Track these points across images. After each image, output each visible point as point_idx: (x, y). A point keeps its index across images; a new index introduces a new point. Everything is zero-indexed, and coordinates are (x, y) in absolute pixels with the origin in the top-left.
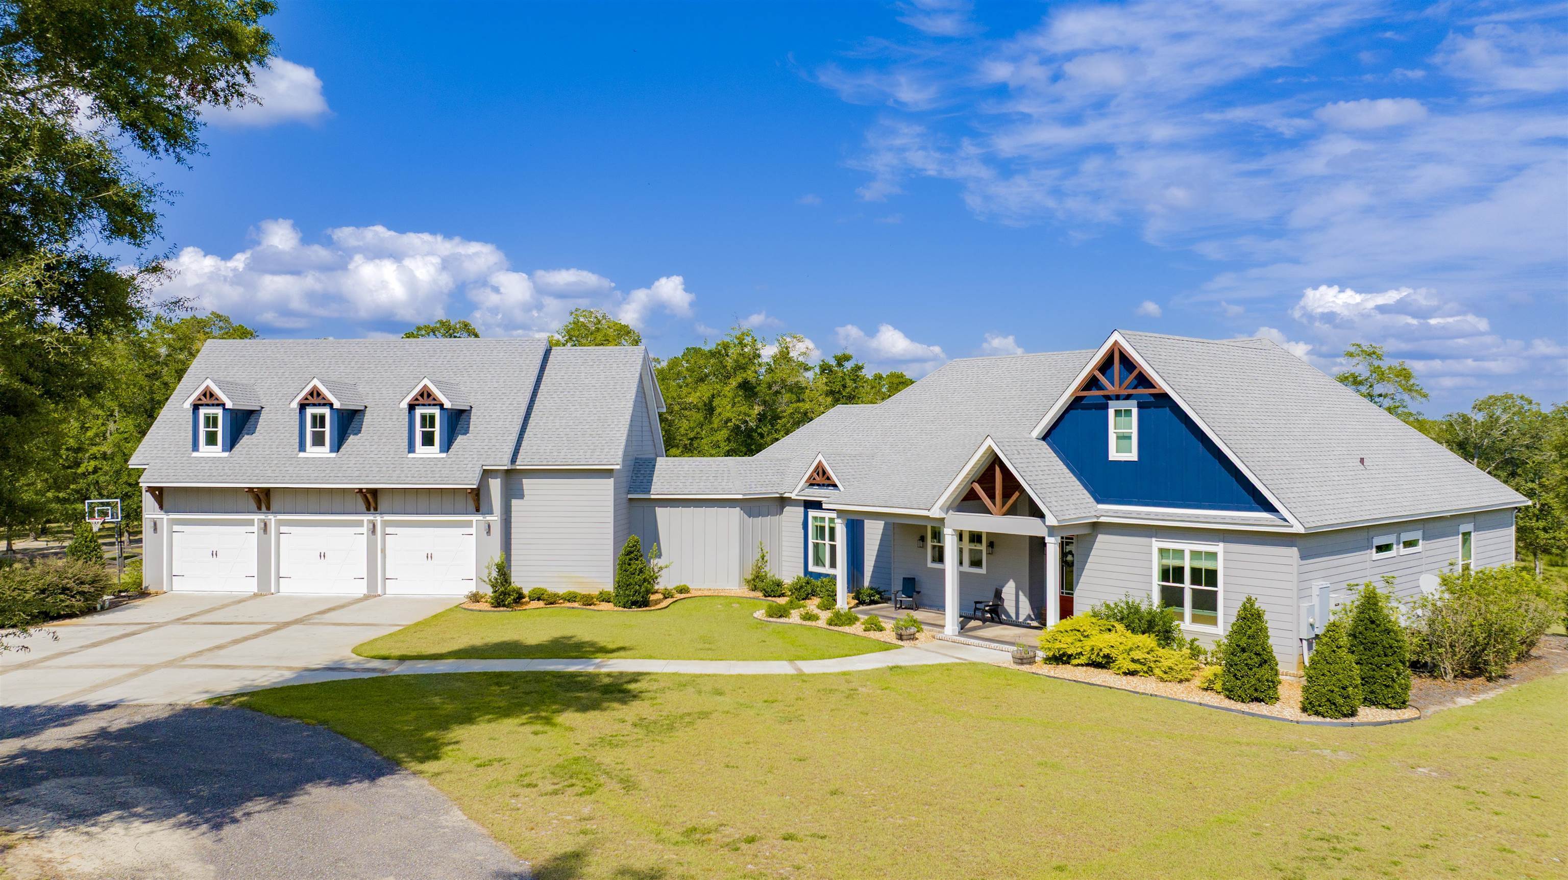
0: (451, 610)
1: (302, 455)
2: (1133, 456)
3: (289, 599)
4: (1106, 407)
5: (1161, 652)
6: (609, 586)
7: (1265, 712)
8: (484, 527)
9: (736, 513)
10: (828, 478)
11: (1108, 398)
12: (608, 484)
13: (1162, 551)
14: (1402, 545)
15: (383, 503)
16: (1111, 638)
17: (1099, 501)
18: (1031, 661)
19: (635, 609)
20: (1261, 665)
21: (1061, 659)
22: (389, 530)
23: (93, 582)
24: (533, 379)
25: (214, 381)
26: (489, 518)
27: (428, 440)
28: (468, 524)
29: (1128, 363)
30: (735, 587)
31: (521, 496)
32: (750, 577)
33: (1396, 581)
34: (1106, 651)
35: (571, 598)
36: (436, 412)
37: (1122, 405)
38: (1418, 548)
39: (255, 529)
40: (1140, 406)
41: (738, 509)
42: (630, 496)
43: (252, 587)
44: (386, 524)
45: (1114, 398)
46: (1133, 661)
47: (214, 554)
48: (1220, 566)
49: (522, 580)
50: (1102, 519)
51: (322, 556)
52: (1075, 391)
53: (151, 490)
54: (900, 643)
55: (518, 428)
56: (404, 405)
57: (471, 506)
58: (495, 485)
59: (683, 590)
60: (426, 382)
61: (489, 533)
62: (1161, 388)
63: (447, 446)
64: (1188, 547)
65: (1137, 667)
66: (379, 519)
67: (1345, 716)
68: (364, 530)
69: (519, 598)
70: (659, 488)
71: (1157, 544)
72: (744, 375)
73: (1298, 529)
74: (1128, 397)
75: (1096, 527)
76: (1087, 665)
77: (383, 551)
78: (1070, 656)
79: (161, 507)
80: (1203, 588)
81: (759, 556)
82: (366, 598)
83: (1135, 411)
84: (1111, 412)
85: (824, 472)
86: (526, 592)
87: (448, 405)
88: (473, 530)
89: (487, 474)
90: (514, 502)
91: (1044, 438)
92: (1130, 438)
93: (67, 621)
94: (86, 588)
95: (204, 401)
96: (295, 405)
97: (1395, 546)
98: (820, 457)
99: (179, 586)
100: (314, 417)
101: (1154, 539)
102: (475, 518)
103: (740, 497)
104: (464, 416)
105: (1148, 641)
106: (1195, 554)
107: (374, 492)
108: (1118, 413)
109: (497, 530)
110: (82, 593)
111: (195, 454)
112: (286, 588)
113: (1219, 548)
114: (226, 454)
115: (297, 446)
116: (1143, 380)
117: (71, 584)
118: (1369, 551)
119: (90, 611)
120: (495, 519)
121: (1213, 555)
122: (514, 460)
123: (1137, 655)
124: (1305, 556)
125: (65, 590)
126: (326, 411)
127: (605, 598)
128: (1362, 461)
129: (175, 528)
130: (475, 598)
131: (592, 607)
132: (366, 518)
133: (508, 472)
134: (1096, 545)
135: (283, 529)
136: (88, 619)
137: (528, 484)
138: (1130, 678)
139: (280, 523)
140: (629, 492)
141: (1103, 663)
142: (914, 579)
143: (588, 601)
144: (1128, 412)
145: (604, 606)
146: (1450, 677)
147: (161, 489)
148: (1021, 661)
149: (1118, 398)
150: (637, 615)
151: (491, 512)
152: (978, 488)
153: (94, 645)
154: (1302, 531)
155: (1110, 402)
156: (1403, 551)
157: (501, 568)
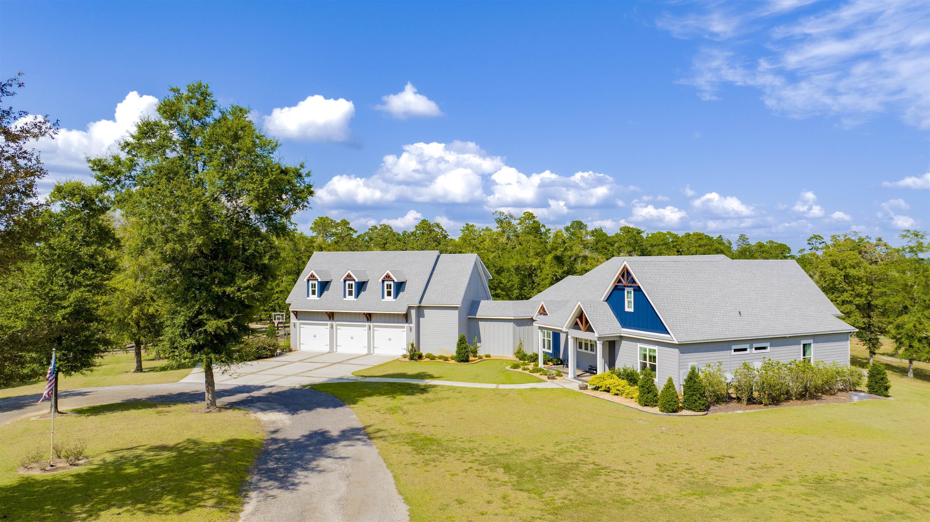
0: (394, 361)
1: (345, 299)
2: (632, 310)
3: (340, 354)
4: (624, 290)
5: (628, 387)
6: (455, 354)
7: (645, 410)
8: (409, 328)
12: (456, 312)
14: (754, 349)
15: (373, 318)
16: (611, 381)
17: (623, 327)
18: (586, 388)
21: (597, 389)
22: (375, 329)
23: (274, 346)
24: (431, 269)
26: (411, 325)
28: (403, 327)
31: (423, 317)
32: (516, 352)
34: (608, 386)
35: (440, 358)
37: (629, 290)
38: (768, 350)
40: (634, 290)
43: (327, 349)
44: (374, 326)
45: (626, 287)
46: (618, 390)
48: (657, 355)
49: (424, 351)
50: (622, 335)
52: (615, 282)
53: (293, 312)
54: (548, 380)
55: (423, 290)
56: (380, 280)
58: (413, 312)
62: (638, 284)
63: (396, 296)
64: (648, 347)
68: (366, 328)
69: (420, 357)
70: (480, 314)
71: (639, 345)
73: (676, 342)
74: (630, 287)
75: (621, 337)
76: (604, 391)
77: (373, 337)
78: (599, 387)
80: (652, 363)
81: (520, 343)
82: (367, 355)
83: (632, 292)
84: (626, 292)
86: (424, 355)
88: (405, 330)
89: (410, 308)
90: (421, 319)
91: (606, 301)
92: (631, 302)
93: (265, 360)
94: (271, 348)
97: (748, 350)
99: (303, 348)
101: (638, 343)
102: (406, 325)
103: (513, 318)
105: (624, 382)
107: (370, 314)
109: (414, 330)
110: (270, 350)
113: (656, 348)
114: (319, 298)
115: (343, 295)
116: (634, 282)
117: (267, 346)
118: (729, 351)
119: (272, 356)
120: (413, 325)
121: (654, 351)
122: (420, 302)
123: (619, 388)
124: (682, 353)
125: (265, 348)
128: (740, 312)
132: (367, 324)
134: (622, 345)
135: (338, 327)
136: (272, 359)
137: (426, 311)
138: (616, 396)
139: (337, 325)
140: (468, 315)
141: (608, 391)
148: (581, 388)
149: (628, 287)
151: (411, 323)
152: (578, 320)
153: (273, 368)
156: (754, 351)
157: (412, 345)
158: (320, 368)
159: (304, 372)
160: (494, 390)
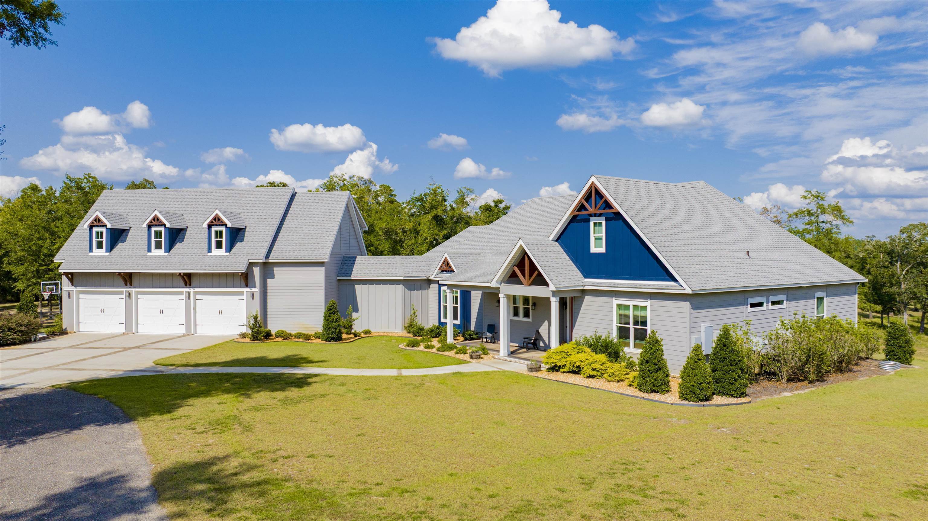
0: (227, 342)
1: (149, 254)
2: (603, 250)
3: (142, 335)
4: (589, 221)
5: (609, 364)
6: (320, 330)
7: (657, 399)
8: (250, 295)
9: (400, 288)
10: (450, 267)
11: (591, 215)
12: (321, 270)
13: (619, 306)
14: (770, 304)
15: (194, 281)
16: (582, 356)
17: (586, 277)
18: (538, 369)
19: (332, 342)
20: (657, 371)
21: (555, 369)
22: (198, 297)
23: (26, 326)
24: (282, 211)
25: (101, 212)
26: (253, 290)
27: (219, 245)
28: (242, 294)
29: (599, 194)
30: (399, 331)
31: (273, 277)
32: (407, 325)
33: (752, 323)
34: (578, 364)
35: (298, 336)
36: (223, 229)
37: (598, 220)
38: (785, 305)
39: (124, 296)
40: (607, 220)
41: (401, 285)
42: (338, 278)
43: (122, 329)
44: (196, 293)
45: (594, 216)
46: (594, 370)
47: (102, 311)
48: (648, 314)
49: (273, 327)
50: (586, 288)
51: (161, 312)
52: (573, 211)
53: (66, 274)
54: (471, 360)
55: (270, 239)
56: (205, 225)
57: (243, 283)
58: (257, 271)
59: (367, 332)
60: (217, 212)
61: (253, 298)
62: (616, 209)
63: (230, 249)
64: (632, 303)
65: (594, 373)
66: (192, 290)
67: (702, 401)
68: (184, 297)
69: (268, 335)
70: (356, 274)
71: (616, 301)
72: (436, 212)
73: (688, 291)
74: (600, 215)
75: (584, 292)
76: (569, 372)
77: (195, 309)
78: (560, 367)
79: (72, 284)
80: (640, 327)
81: (412, 313)
82: (185, 335)
83: (604, 223)
84: (592, 223)
85: (448, 264)
86: (273, 332)
87: (229, 225)
88: (244, 297)
89: (251, 265)
90: (269, 281)
91: (557, 241)
92: (601, 239)
93: (13, 347)
94: (23, 328)
95: (95, 223)
96: (145, 225)
97: (765, 304)
98: (446, 255)
99: (83, 329)
100: (156, 232)
101: (614, 299)
102: (245, 290)
103: (402, 278)
104: (242, 231)
105: (602, 357)
106: (636, 307)
107: (189, 275)
108: (595, 224)
109: (257, 296)
110: (19, 331)
111: (91, 254)
112: (142, 330)
113: (648, 303)
114: (108, 254)
115: (147, 249)
116: (608, 205)
117: (14, 326)
118: (745, 306)
119: (27, 341)
120: (256, 290)
121: (644, 308)
122: (267, 256)
123: (595, 366)
124: (695, 307)
125: (10, 329)
126: (162, 229)
127: (317, 336)
128: (748, 253)
129: (81, 296)
130: (244, 336)
131: (309, 341)
132: (185, 290)
133: (265, 264)
134: (584, 303)
135: (140, 296)
136: (25, 346)
137: (276, 270)
138: (591, 379)
139: (138, 293)
140: (338, 276)
141: (577, 371)
142: (494, 325)
143: (307, 338)
144: (601, 224)
145: (318, 341)
146: (784, 381)
147: (72, 274)
148: (531, 370)
149: (595, 215)
150: (334, 346)
151: (254, 287)
152: (516, 269)
153: (16, 359)
154: (690, 292)
155: (591, 218)
156: (771, 307)
157: (256, 318)
158: (102, 356)
159: (70, 363)
160: (397, 378)
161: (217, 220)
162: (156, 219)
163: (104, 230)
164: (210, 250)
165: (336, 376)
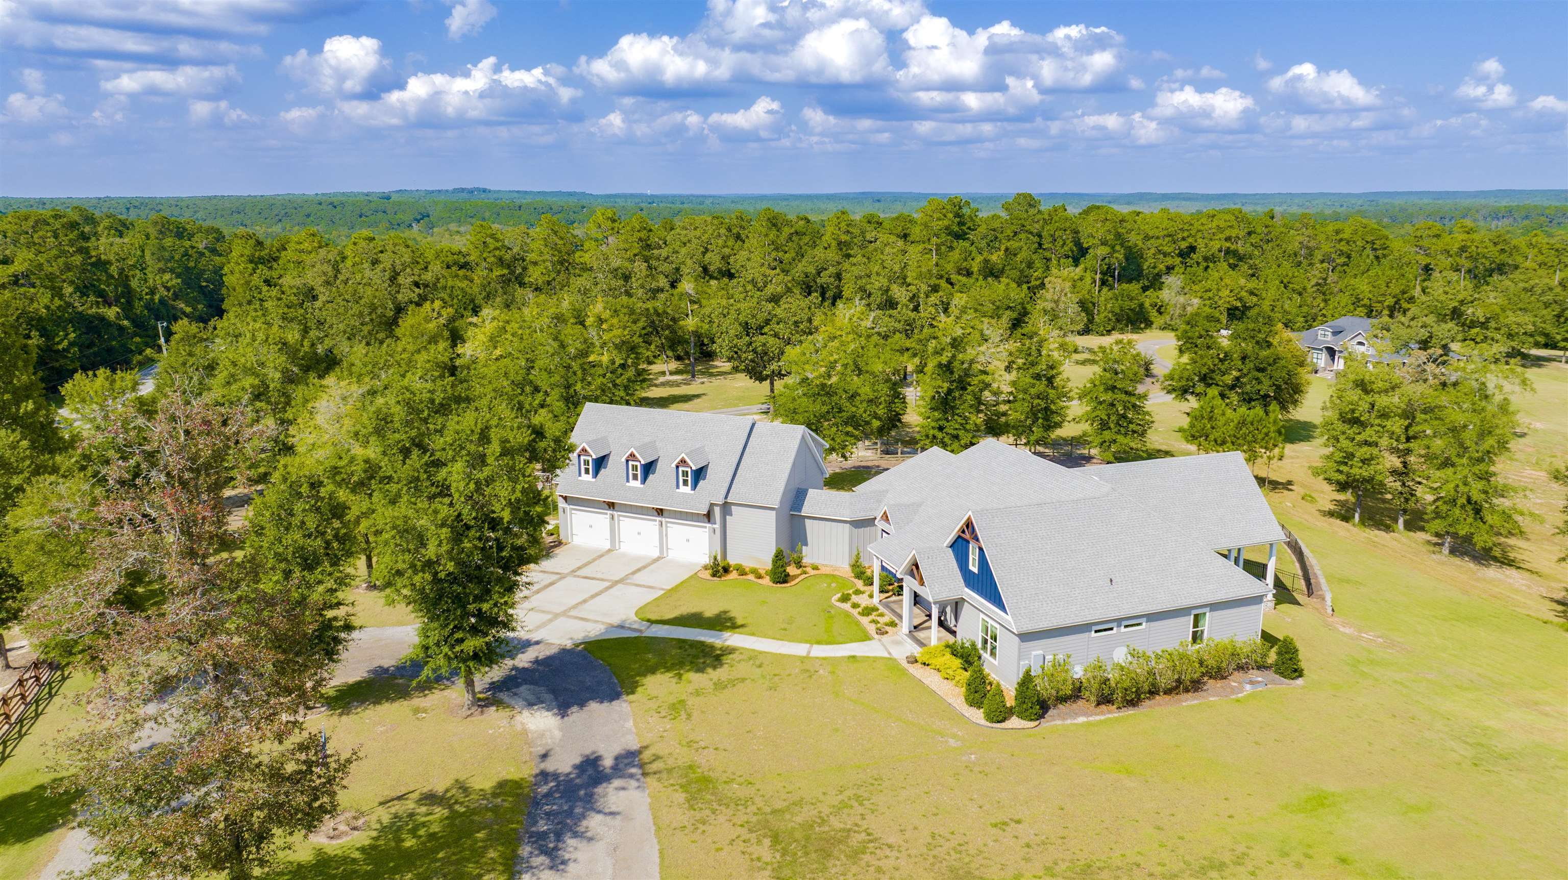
0: (693, 572)
1: (628, 483)
3: (628, 557)
5: (960, 671)
7: (972, 712)
8: (712, 530)
9: (847, 527)
10: (888, 520)
11: (969, 541)
12: (774, 512)
13: (982, 619)
15: (665, 515)
18: (915, 661)
19: (778, 583)
21: (925, 664)
22: (669, 527)
24: (741, 447)
25: (587, 444)
26: (715, 526)
27: (686, 483)
28: (705, 528)
30: (843, 570)
31: (731, 515)
32: (851, 564)
35: (752, 572)
36: (689, 470)
38: (1142, 626)
39: (608, 518)
41: (848, 525)
42: (791, 512)
43: (608, 545)
44: (667, 524)
47: (591, 526)
48: (998, 636)
49: (732, 562)
50: (967, 596)
51: (639, 532)
54: (876, 636)
55: (730, 479)
56: (674, 465)
57: (706, 520)
58: (717, 511)
59: (815, 566)
60: (683, 455)
61: (715, 533)
63: (694, 487)
64: (989, 621)
66: (664, 522)
67: (1000, 721)
68: (657, 526)
69: (727, 570)
70: (806, 511)
71: (981, 615)
73: (1015, 631)
75: (966, 600)
77: (666, 535)
78: (928, 664)
79: (567, 505)
80: (993, 642)
82: (658, 559)
85: (887, 516)
86: (731, 567)
87: (694, 468)
88: (707, 531)
89: (712, 505)
90: (728, 518)
91: (950, 547)
95: (583, 453)
96: (623, 460)
98: (886, 507)
99: (577, 540)
100: (633, 466)
102: (708, 525)
103: (848, 519)
104: (704, 472)
105: (957, 662)
106: (991, 626)
107: (661, 510)
108: (972, 549)
109: (718, 532)
111: (580, 478)
112: (624, 548)
113: (998, 627)
114: (594, 479)
115: (626, 479)
118: (1088, 634)
119: (539, 558)
120: (717, 526)
121: (996, 629)
122: (726, 497)
124: (1024, 641)
126: (638, 464)
127: (768, 574)
128: (1110, 579)
129: (574, 515)
130: (704, 568)
131: (759, 580)
132: (658, 519)
133: (723, 504)
134: (964, 608)
135: (621, 521)
136: (537, 564)
137: (734, 509)
139: (619, 516)
144: (974, 551)
145: (765, 579)
147: (566, 496)
148: (909, 661)
149: (971, 543)
150: (779, 589)
151: (716, 523)
152: (914, 568)
154: (1017, 633)
156: (1123, 629)
157: (715, 559)
159: (577, 605)
160: (803, 659)
161: (683, 462)
162: (632, 455)
163: (590, 459)
164: (678, 487)
165: (761, 653)
